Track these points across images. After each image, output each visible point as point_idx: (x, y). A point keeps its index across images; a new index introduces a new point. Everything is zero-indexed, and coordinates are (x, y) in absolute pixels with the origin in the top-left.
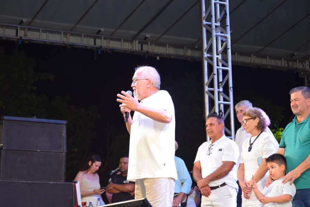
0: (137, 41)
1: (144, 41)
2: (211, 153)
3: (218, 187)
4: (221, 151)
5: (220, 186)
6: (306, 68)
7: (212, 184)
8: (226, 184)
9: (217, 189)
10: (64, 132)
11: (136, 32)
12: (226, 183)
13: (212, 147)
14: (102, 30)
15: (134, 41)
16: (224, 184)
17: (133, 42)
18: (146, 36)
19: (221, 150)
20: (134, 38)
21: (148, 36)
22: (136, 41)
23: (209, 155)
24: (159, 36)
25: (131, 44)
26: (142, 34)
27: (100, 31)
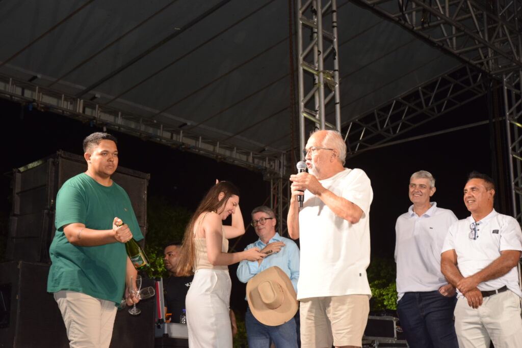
0: (82, 101)
1: (91, 103)
2: (477, 237)
3: (493, 292)
4: (498, 233)
5: (497, 291)
6: (274, 168)
7: (484, 287)
8: (508, 289)
9: (493, 297)
10: (146, 192)
11: (84, 88)
12: (508, 287)
13: (478, 227)
14: (39, 76)
15: (79, 100)
16: (504, 289)
17: (77, 101)
18: (95, 95)
19: (496, 232)
20: (81, 95)
21: (98, 95)
22: (80, 100)
23: (475, 239)
24: (112, 97)
25: (71, 104)
26: (91, 92)
27: (35, 78)
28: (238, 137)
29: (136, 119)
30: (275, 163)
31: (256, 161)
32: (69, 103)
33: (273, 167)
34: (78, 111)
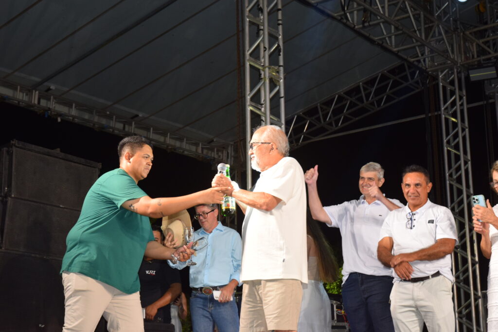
0: (37, 92)
1: (46, 94)
2: (414, 226)
3: (427, 278)
4: (433, 223)
5: (430, 277)
6: (222, 159)
8: (440, 274)
9: (427, 281)
11: (38, 80)
12: (441, 272)
13: (415, 217)
15: (34, 91)
16: (438, 274)
17: (32, 92)
18: (49, 87)
19: (431, 222)
20: (35, 86)
21: (52, 87)
22: (35, 91)
23: (411, 228)
24: (65, 89)
25: (27, 95)
26: (46, 84)
28: (188, 128)
29: (90, 110)
30: (223, 153)
31: (205, 151)
32: (25, 94)
33: (221, 157)
34: (33, 102)
